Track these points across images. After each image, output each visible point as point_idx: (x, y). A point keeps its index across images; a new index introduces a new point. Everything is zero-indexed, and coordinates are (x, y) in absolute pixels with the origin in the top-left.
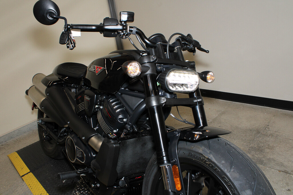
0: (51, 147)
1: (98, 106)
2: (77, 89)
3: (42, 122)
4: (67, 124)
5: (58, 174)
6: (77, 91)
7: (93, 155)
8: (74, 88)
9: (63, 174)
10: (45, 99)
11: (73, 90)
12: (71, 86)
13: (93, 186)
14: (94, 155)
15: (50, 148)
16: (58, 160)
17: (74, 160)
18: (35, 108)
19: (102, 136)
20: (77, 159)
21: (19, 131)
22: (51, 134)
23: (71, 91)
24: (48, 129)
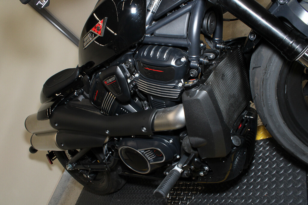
0: (103, 182)
1: (131, 80)
2: (85, 93)
3: (72, 165)
4: (106, 136)
5: (154, 192)
6: (88, 95)
7: (169, 141)
8: (79, 94)
9: (161, 188)
10: (57, 134)
11: (81, 98)
12: (76, 96)
13: (202, 173)
14: (171, 141)
15: (103, 184)
16: (120, 189)
17: (148, 169)
18: (53, 160)
19: (164, 108)
20: (151, 163)
21: (54, 198)
22: (93, 168)
23: (79, 101)
24: (85, 166)
